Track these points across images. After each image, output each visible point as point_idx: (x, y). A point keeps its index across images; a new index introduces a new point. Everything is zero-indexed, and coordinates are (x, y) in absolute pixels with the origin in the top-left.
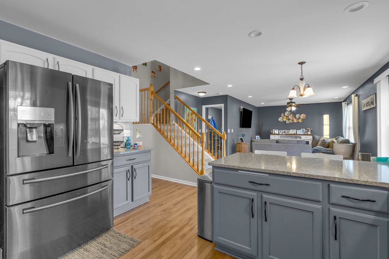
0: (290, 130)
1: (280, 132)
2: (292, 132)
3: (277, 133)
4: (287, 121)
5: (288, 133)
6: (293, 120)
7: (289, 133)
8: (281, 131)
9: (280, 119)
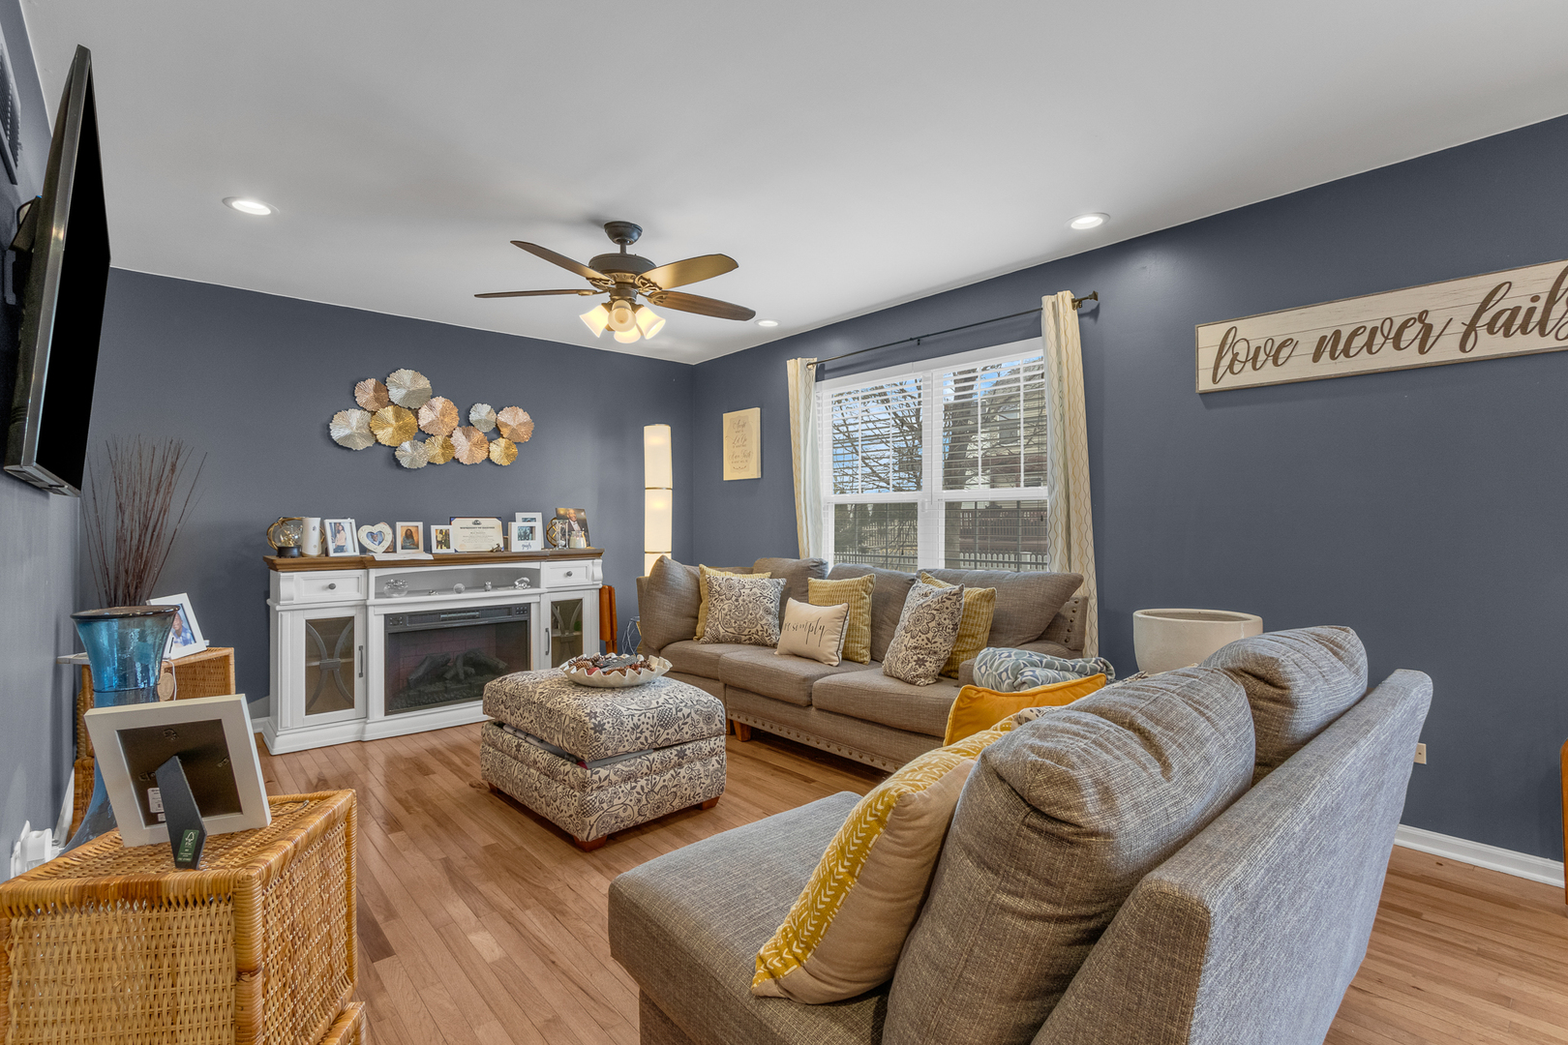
0: (455, 521)
1: (371, 535)
2: (472, 535)
3: (351, 551)
4: (406, 445)
5: (445, 550)
6: (448, 446)
7: (451, 551)
8: (376, 529)
9: (347, 426)
